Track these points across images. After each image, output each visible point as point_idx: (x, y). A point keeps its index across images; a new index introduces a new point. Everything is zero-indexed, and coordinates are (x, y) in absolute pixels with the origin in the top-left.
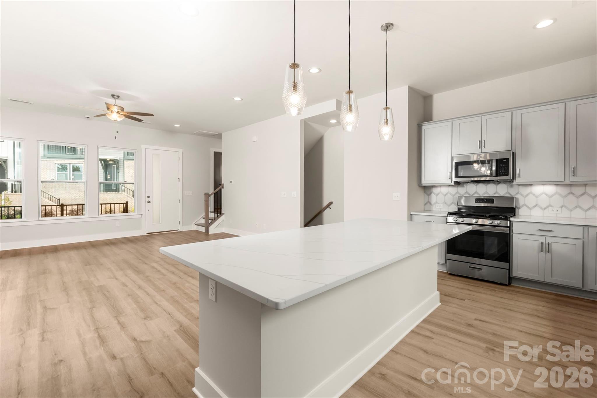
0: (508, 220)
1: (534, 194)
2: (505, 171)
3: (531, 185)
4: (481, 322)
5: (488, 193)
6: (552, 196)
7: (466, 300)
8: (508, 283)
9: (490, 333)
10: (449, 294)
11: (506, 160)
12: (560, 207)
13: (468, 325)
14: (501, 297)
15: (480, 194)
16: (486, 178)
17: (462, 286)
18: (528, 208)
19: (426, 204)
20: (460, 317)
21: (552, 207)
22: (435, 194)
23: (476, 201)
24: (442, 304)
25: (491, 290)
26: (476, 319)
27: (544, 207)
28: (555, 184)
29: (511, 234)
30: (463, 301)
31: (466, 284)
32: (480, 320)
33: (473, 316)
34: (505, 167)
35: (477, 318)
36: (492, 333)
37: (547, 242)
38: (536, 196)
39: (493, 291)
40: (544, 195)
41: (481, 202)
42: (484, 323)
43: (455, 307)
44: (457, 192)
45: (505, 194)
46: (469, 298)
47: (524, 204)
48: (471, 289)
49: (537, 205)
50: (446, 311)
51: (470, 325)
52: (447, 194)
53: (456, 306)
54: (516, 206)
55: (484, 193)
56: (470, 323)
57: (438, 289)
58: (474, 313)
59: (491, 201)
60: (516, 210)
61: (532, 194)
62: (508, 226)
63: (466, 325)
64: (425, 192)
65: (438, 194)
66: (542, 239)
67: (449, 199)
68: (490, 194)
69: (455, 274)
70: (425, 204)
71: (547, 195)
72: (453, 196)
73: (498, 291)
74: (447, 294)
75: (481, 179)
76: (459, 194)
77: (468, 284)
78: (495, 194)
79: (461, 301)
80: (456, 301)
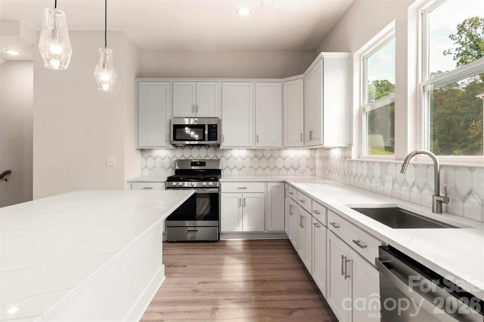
0: (218, 181)
1: (233, 157)
2: (214, 136)
3: (232, 149)
4: (204, 284)
5: (201, 157)
6: (245, 158)
7: (188, 266)
8: (218, 239)
9: (212, 293)
10: (172, 264)
11: (215, 126)
12: (249, 168)
13: (193, 292)
14: (214, 254)
15: (194, 158)
16: (194, 142)
17: (182, 251)
18: (230, 169)
19: (144, 168)
20: (185, 285)
21: (245, 167)
22: (152, 157)
23: (191, 165)
24: (166, 277)
25: (206, 250)
26: (199, 283)
27: (240, 168)
28: (247, 149)
29: (220, 194)
30: (185, 267)
31: (186, 249)
32: (203, 283)
33: (196, 280)
34: (214, 132)
35: (200, 281)
36: (214, 292)
37: (244, 198)
38: (235, 159)
39: (208, 250)
40: (240, 158)
41: (195, 165)
42: (206, 284)
43: (180, 277)
44: (175, 156)
45: (213, 157)
46: (190, 263)
47: (227, 166)
48: (191, 253)
49: (236, 167)
50: (171, 284)
51: (195, 291)
52: (165, 158)
53: (180, 275)
54: (221, 168)
55: (198, 157)
56: (194, 289)
57: (163, 261)
58: (197, 277)
59: (203, 164)
60: (222, 171)
61: (232, 157)
62: (218, 186)
63: (192, 292)
64: (142, 156)
65: (156, 158)
66: (240, 196)
67: (167, 163)
68: (202, 158)
69: (175, 241)
70: (142, 170)
71: (241, 158)
72: (171, 159)
73: (211, 249)
74: (170, 264)
75: (195, 143)
76: (177, 157)
77: (187, 249)
78: (206, 157)
79: (183, 268)
80: (179, 269)
